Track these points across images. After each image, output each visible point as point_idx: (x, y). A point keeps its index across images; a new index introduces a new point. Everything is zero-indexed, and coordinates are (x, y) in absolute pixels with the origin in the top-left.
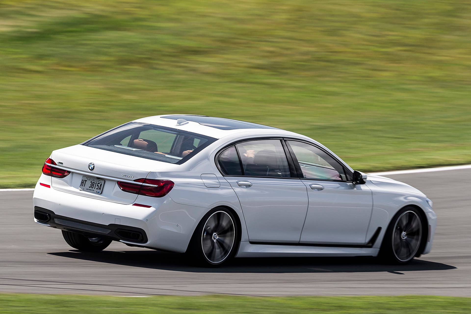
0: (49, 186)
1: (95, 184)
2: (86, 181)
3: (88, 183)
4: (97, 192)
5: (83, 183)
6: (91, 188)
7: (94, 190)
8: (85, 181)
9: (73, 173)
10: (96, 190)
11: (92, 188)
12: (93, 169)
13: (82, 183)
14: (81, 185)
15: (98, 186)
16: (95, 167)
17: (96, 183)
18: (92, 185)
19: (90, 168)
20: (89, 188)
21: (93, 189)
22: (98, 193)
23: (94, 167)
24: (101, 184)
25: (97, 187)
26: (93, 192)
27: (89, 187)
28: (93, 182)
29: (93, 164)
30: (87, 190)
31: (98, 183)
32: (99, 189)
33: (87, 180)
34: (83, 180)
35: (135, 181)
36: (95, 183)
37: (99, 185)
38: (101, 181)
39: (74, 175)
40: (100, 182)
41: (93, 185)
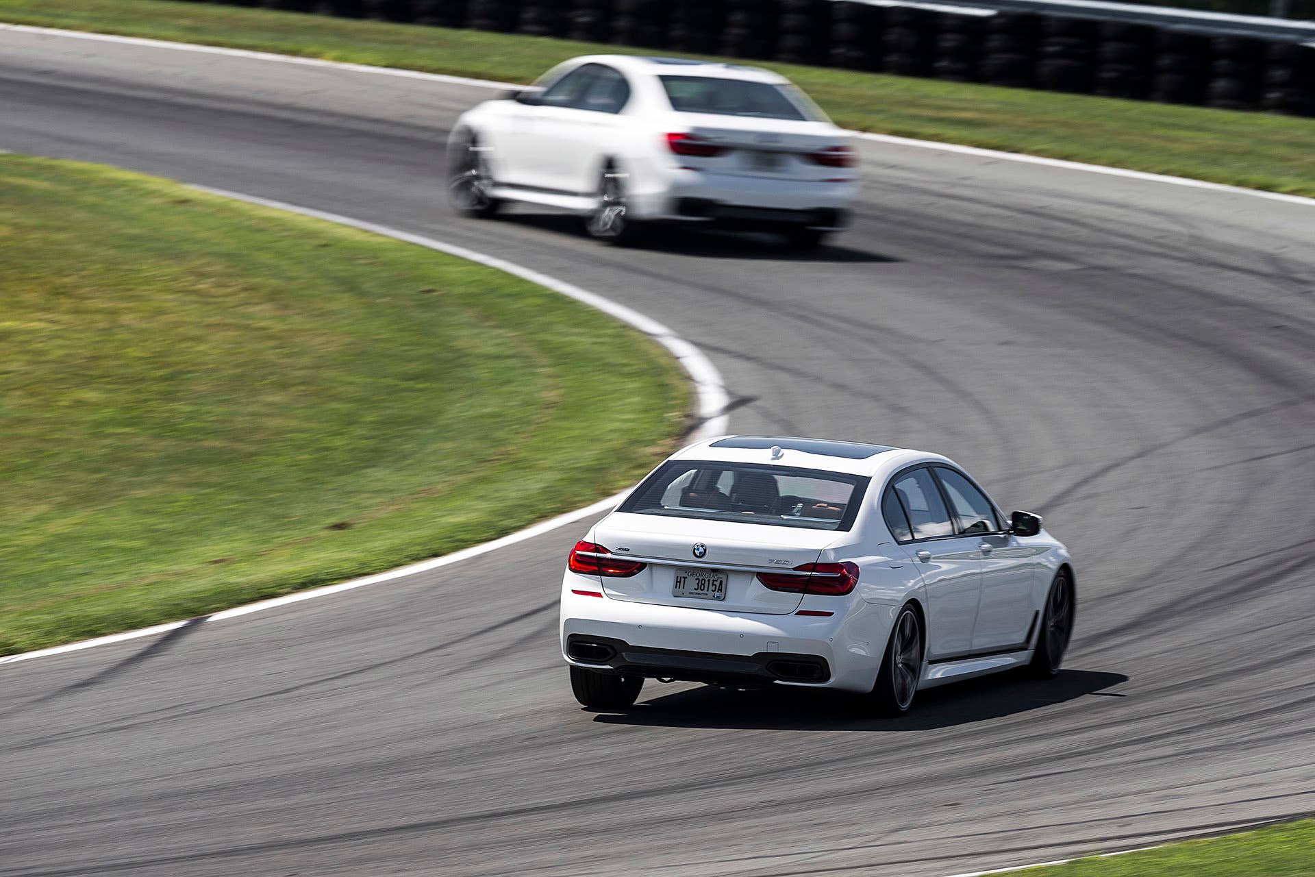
0: (599, 595)
1: (707, 582)
2: (685, 578)
3: (691, 583)
4: (714, 596)
5: (680, 582)
6: (699, 591)
7: (707, 594)
8: (683, 579)
9: (651, 564)
10: (710, 594)
11: (702, 590)
12: (702, 555)
13: (678, 584)
14: (676, 587)
15: (716, 586)
16: (707, 551)
17: (709, 581)
18: (700, 584)
19: (697, 553)
20: (696, 591)
21: (705, 591)
22: (718, 598)
23: (705, 550)
24: (721, 582)
25: (712, 588)
26: (705, 596)
27: (695, 589)
28: (701, 578)
29: (702, 546)
30: (691, 595)
31: (714, 581)
32: (719, 590)
33: (687, 576)
34: (677, 577)
35: (794, 569)
36: (707, 579)
37: (715, 583)
38: (720, 576)
39: (654, 568)
40: (718, 578)
41: (704, 585)
